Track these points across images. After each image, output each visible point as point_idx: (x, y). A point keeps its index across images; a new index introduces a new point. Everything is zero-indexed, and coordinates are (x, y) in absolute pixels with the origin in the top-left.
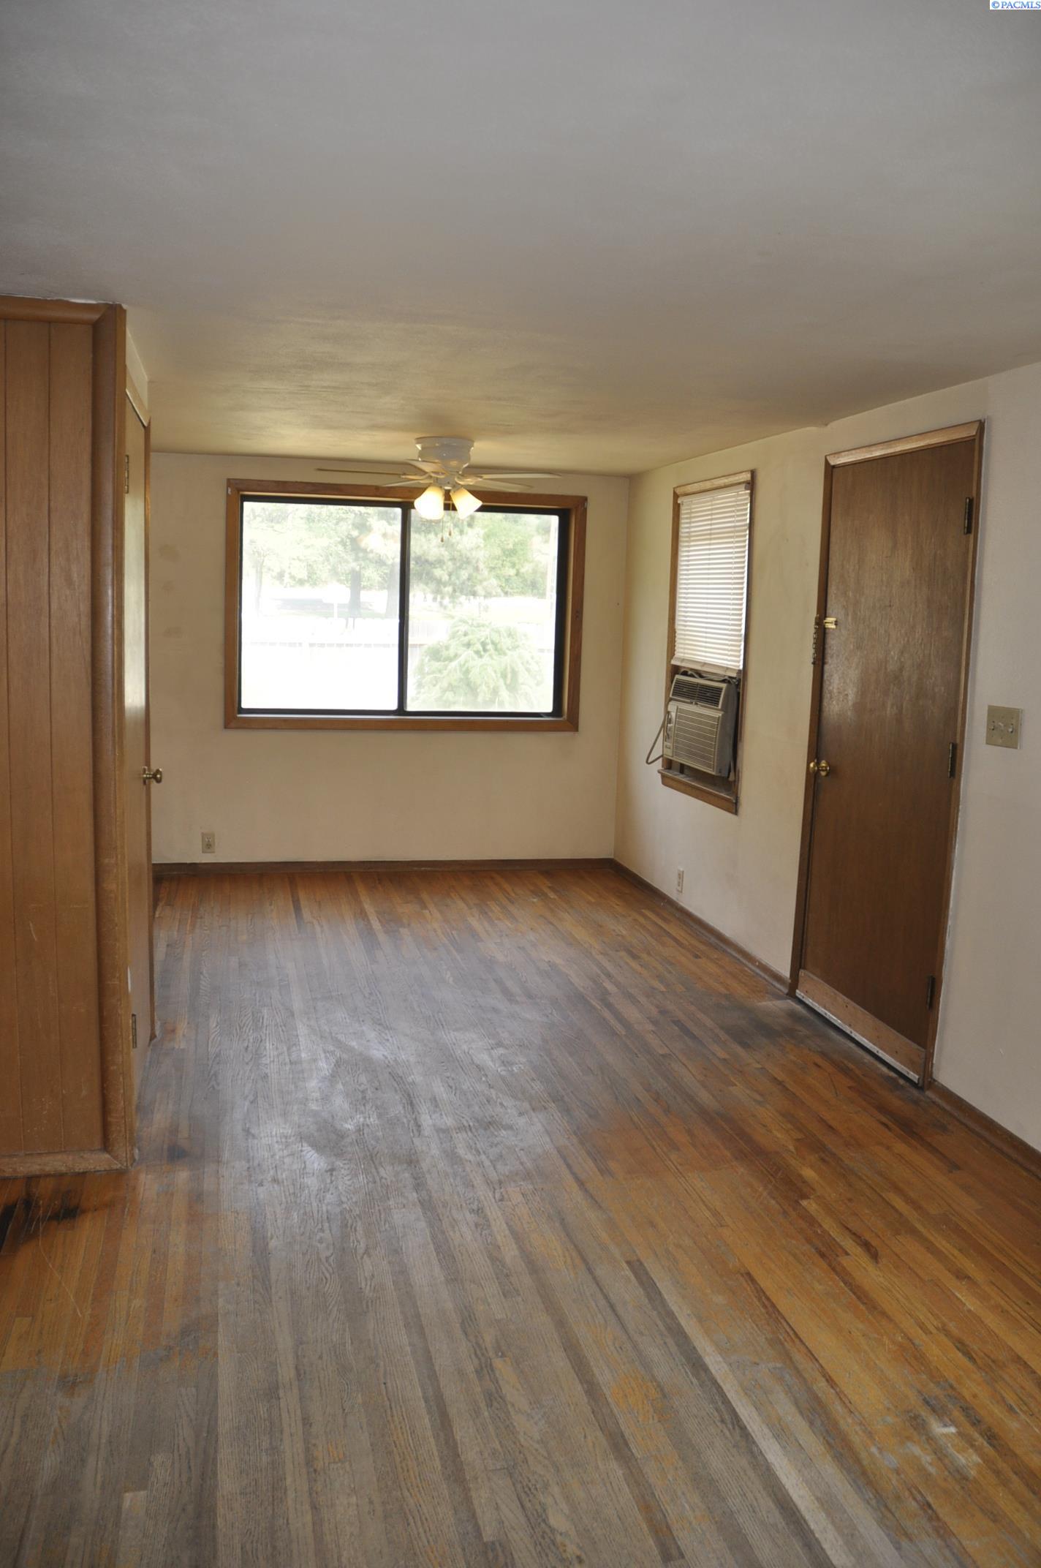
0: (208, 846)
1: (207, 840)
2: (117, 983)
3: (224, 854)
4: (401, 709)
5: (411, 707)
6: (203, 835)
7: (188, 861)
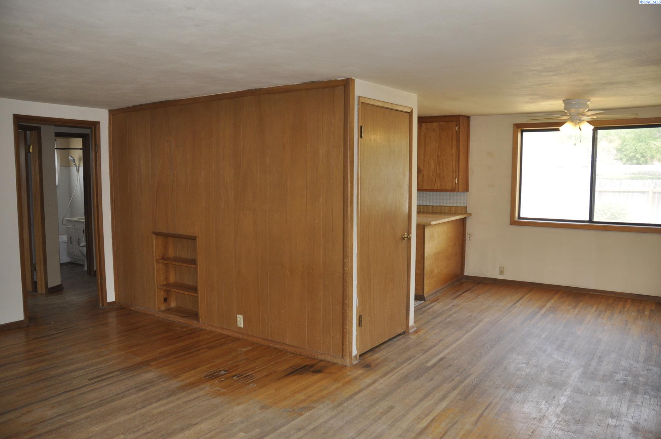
0: (502, 272)
1: (501, 270)
2: (348, 302)
3: (507, 276)
4: (591, 221)
5: (595, 219)
6: (500, 268)
7: (494, 278)
